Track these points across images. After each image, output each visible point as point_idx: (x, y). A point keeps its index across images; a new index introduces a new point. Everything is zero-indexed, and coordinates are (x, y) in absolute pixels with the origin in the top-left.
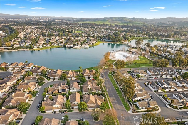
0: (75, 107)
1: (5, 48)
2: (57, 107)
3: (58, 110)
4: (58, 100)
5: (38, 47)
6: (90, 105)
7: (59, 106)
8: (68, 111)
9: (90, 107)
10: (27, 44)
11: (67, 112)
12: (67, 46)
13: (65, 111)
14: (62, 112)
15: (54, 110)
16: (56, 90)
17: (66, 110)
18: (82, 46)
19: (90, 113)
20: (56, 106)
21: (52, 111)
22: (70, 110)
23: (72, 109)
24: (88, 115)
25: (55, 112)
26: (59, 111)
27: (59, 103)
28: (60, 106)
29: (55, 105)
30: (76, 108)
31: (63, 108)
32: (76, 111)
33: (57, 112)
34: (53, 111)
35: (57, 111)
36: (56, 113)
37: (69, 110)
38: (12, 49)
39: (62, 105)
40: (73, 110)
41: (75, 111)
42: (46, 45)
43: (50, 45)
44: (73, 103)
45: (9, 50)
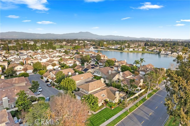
1: (102, 48)
5: (128, 50)
12: (161, 52)
42: (138, 49)
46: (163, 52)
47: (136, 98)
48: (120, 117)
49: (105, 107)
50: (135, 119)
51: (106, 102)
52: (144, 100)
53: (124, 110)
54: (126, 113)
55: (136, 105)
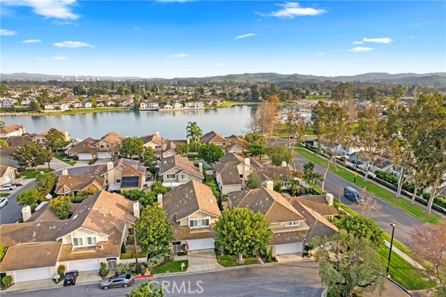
0: (193, 245)
2: (85, 244)
3: (93, 264)
4: (95, 208)
5: (57, 108)
6: (278, 227)
7: (101, 238)
8: (158, 269)
9: (283, 239)
10: (23, 103)
11: (148, 273)
12: (141, 106)
13: (138, 270)
14: (117, 275)
15: (70, 266)
16: (94, 183)
17: (144, 260)
18: (184, 106)
19: (285, 269)
20: (82, 237)
21: (54, 269)
22: (167, 260)
23: (177, 258)
24: (285, 284)
25: (69, 279)
26: (102, 273)
27: (99, 224)
28: (105, 238)
29: (77, 234)
30: (202, 253)
31: (123, 251)
32: (202, 263)
33: (90, 274)
34: (62, 268)
35: (86, 267)
36: (78, 281)
37: (161, 260)
39: (119, 233)
40: (186, 262)
41: (194, 268)
42: (82, 105)
43: (94, 106)
44: (183, 222)
46: (143, 106)
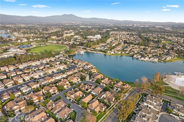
1: (89, 49)
3: (72, 99)
5: (110, 53)
7: (74, 97)
10: (105, 48)
12: (134, 56)
20: (72, 96)
21: (69, 98)
26: (73, 101)
38: (93, 51)
42: (117, 52)
43: (121, 53)
45: (91, 51)
47: (111, 108)
48: (104, 118)
49: (99, 114)
50: (109, 118)
51: (99, 111)
52: (114, 108)
53: (106, 115)
54: (106, 116)
55: (110, 112)
